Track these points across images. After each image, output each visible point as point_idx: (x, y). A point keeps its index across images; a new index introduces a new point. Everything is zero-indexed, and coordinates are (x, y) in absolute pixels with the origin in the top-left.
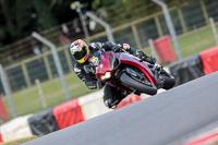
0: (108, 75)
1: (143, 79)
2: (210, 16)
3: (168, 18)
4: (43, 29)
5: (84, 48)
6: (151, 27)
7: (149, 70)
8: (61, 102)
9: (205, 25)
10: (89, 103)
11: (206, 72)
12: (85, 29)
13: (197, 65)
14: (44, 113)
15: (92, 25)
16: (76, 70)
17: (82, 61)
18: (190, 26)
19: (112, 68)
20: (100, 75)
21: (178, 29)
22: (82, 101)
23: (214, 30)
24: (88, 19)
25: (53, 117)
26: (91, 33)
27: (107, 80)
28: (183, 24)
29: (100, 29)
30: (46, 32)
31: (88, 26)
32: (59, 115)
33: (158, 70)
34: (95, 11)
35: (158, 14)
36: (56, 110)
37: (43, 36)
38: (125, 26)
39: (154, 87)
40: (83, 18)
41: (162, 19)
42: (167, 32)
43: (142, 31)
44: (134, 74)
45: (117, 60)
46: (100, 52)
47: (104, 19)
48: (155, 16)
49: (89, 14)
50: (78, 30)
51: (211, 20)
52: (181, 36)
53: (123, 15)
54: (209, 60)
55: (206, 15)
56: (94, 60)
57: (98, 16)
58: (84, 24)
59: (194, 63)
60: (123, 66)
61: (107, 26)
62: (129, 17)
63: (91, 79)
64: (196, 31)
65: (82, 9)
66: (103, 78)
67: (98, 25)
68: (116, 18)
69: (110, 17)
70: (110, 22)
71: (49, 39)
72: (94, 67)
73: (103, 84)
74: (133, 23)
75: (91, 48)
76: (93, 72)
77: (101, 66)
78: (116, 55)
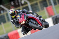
0: (24, 22)
1: (37, 24)
4: (4, 4)
5: (14, 12)
7: (39, 20)
8: (11, 31)
12: (20, 4)
14: (5, 35)
16: (11, 20)
17: (14, 17)
19: (25, 20)
20: (21, 22)
25: (8, 37)
27: (23, 24)
30: (5, 5)
31: (21, 2)
32: (10, 36)
33: (43, 20)
36: (9, 34)
37: (4, 6)
38: (35, 2)
39: (42, 27)
44: (34, 22)
45: (27, 17)
46: (20, 13)
56: (18, 17)
60: (29, 19)
61: (28, 2)
63: (17, 24)
66: (22, 23)
67: (25, 2)
71: (7, 7)
72: (18, 19)
73: (22, 26)
75: (17, 12)
76: (18, 21)
77: (21, 19)
78: (27, 15)
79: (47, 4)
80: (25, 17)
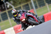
2: (46, 3)
3: (33, 3)
6: (27, 7)
9: (45, 5)
10: (7, 31)
11: (45, 21)
13: (43, 19)
15: (8, 6)
18: (40, 6)
21: (36, 7)
22: (5, 31)
23: (48, 7)
24: (7, 4)
26: (8, 9)
28: (38, 5)
29: (11, 7)
31: (7, 6)
34: (9, 2)
35: (30, 2)
40: (5, 4)
41: (31, 4)
42: (32, 8)
43: (24, 8)
47: (12, 4)
48: (29, 3)
49: (7, 3)
50: (4, 8)
51: (47, 4)
52: (37, 9)
53: (18, 3)
54: (46, 17)
55: (45, 2)
56: (20, 15)
57: (10, 3)
58: (6, 6)
59: (41, 18)
61: (13, 6)
62: (20, 3)
64: (42, 7)
65: (5, 1)
67: (10, 6)
68: (16, 4)
69: (14, 3)
70: (14, 5)
74: (21, 5)
76: (19, 19)
77: (22, 17)
78: (26, 13)
79: (29, 7)
80: (25, 16)
